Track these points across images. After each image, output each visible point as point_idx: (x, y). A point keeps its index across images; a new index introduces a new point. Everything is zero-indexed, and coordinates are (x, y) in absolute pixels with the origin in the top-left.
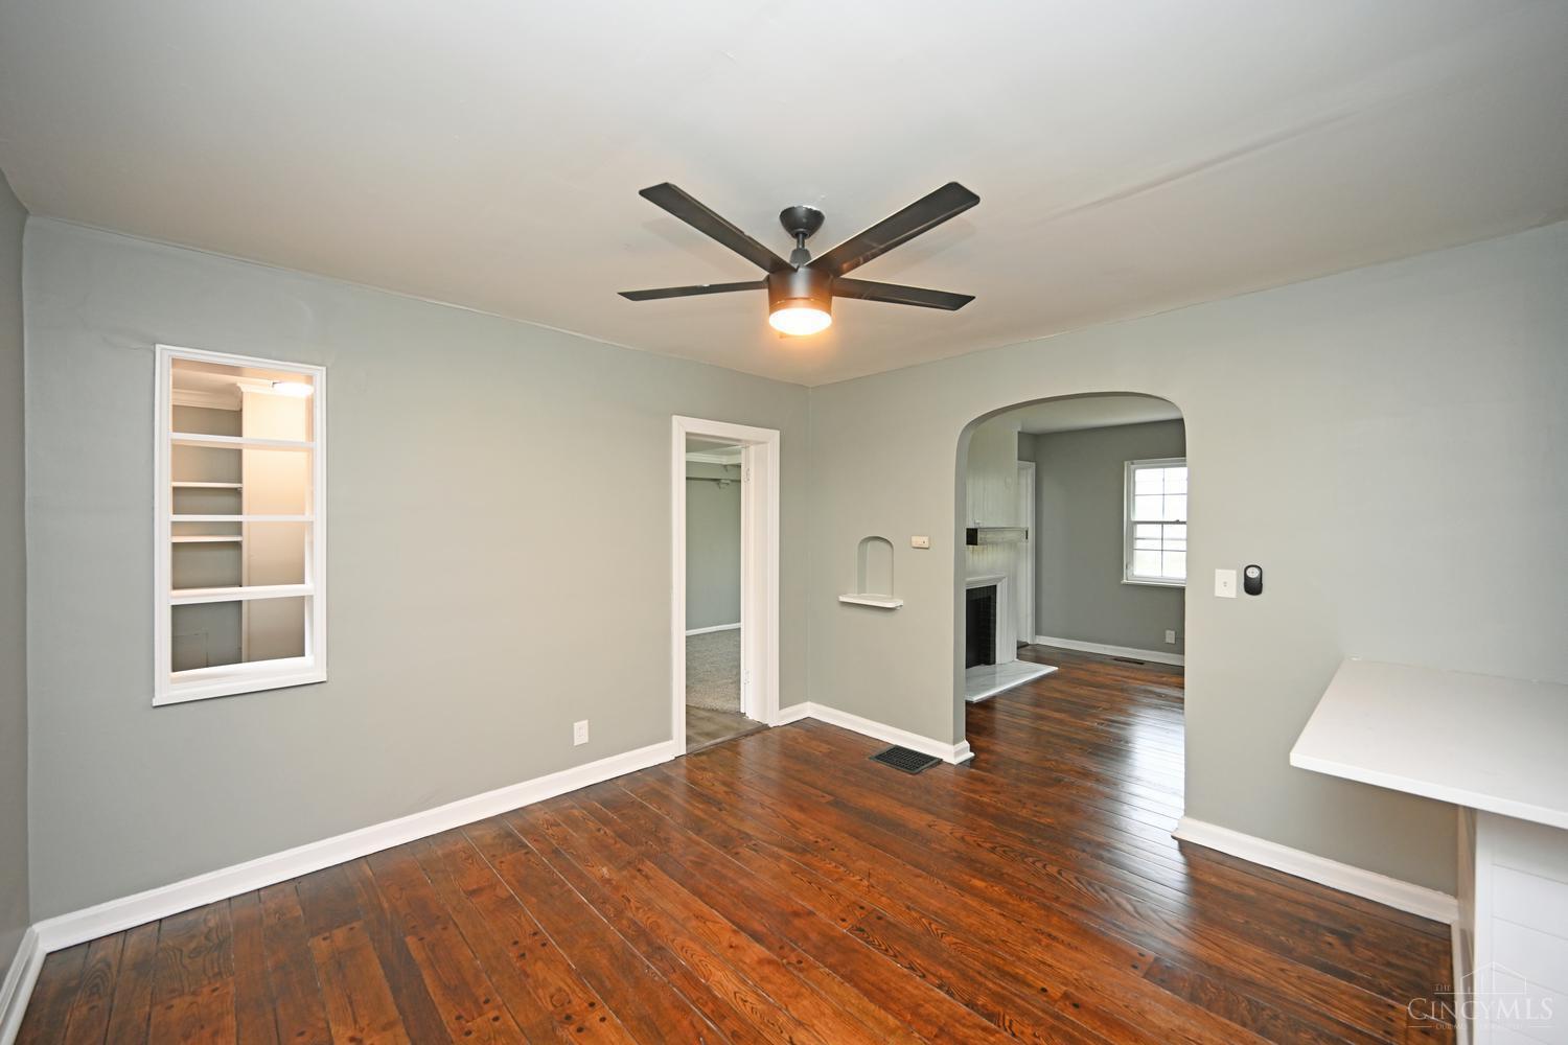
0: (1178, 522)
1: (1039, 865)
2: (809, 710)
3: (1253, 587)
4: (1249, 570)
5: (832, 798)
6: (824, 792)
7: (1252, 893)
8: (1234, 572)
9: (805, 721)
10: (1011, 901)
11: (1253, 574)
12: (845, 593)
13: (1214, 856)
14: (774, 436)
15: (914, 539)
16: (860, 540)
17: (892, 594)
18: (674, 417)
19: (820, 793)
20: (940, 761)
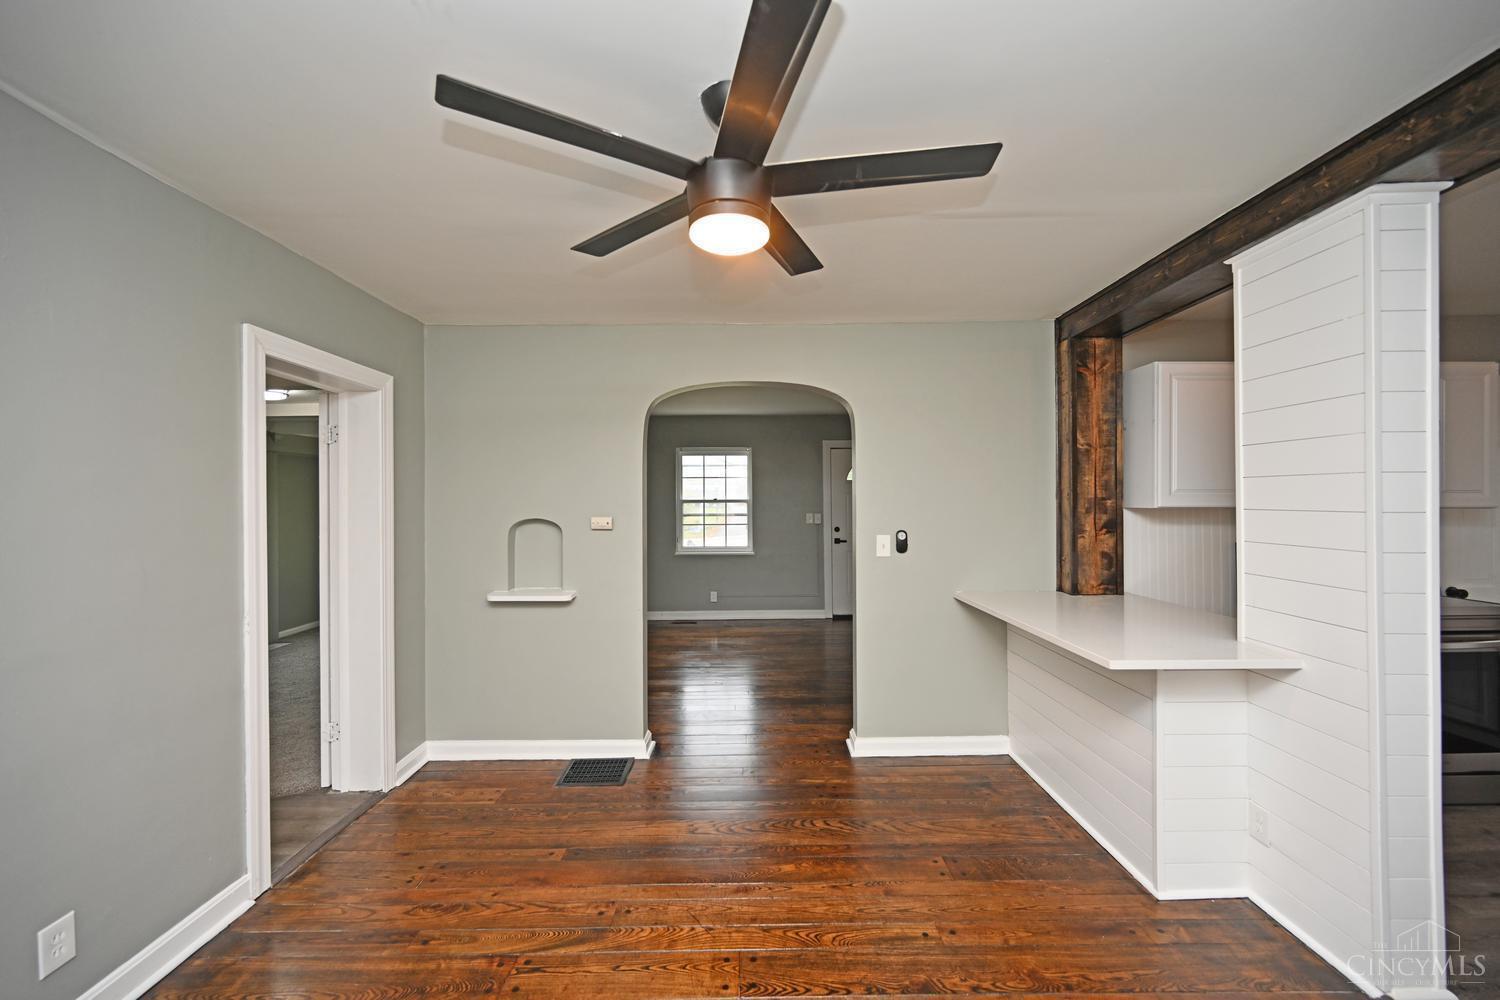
0: (715, 501)
1: (807, 824)
2: (434, 751)
3: (902, 547)
4: (900, 534)
5: (564, 850)
6: (548, 847)
7: (928, 779)
8: (888, 537)
9: (428, 769)
10: (825, 870)
11: (902, 537)
12: (490, 591)
13: (887, 762)
14: (389, 381)
15: (594, 520)
16: (510, 526)
17: (562, 586)
18: (245, 326)
19: (547, 851)
20: (633, 760)
